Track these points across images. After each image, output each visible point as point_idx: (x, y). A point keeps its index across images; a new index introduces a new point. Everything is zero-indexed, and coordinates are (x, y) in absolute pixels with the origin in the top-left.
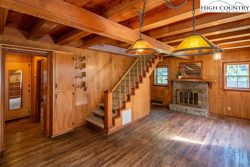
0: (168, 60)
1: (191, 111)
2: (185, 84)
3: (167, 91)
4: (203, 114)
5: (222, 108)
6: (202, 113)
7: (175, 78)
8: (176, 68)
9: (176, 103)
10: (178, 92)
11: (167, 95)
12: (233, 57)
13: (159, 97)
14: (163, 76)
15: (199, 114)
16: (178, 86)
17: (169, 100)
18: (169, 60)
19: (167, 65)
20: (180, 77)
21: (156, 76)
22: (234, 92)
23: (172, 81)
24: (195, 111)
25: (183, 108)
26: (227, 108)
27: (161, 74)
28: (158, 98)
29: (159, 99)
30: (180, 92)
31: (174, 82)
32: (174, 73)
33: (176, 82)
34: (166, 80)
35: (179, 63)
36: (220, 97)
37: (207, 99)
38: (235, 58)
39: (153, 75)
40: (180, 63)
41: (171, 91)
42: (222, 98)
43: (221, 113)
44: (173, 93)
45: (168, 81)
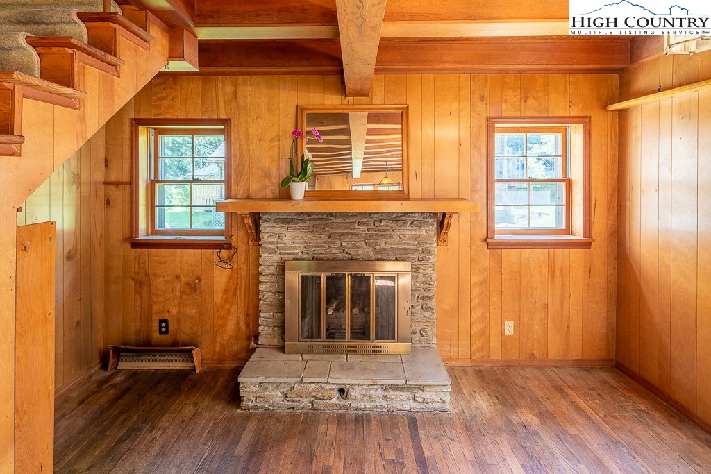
0: (229, 89)
1: (372, 392)
2: (326, 226)
3: (220, 277)
4: (435, 397)
5: (483, 332)
6: (428, 396)
7: (270, 195)
8: (274, 135)
9: (275, 341)
10: (293, 279)
11: (218, 297)
12: (526, 97)
13: (166, 316)
14: (196, 181)
15: (411, 402)
16: (290, 244)
17: (231, 326)
18: (236, 85)
19: (223, 116)
20: (299, 189)
21: (152, 184)
22: (528, 251)
23: (256, 218)
24: (396, 388)
25: (328, 383)
26: (503, 325)
27: (185, 171)
28: (161, 321)
29: (167, 332)
30: (305, 280)
31: (266, 221)
32: (264, 164)
33: (276, 221)
34: (219, 206)
35: (293, 110)
36: (475, 279)
37: (429, 298)
38: (530, 102)
39: (126, 178)
40: (299, 110)
41: (244, 274)
42: (484, 281)
43: (478, 355)
44: (262, 287)
45: (229, 216)
